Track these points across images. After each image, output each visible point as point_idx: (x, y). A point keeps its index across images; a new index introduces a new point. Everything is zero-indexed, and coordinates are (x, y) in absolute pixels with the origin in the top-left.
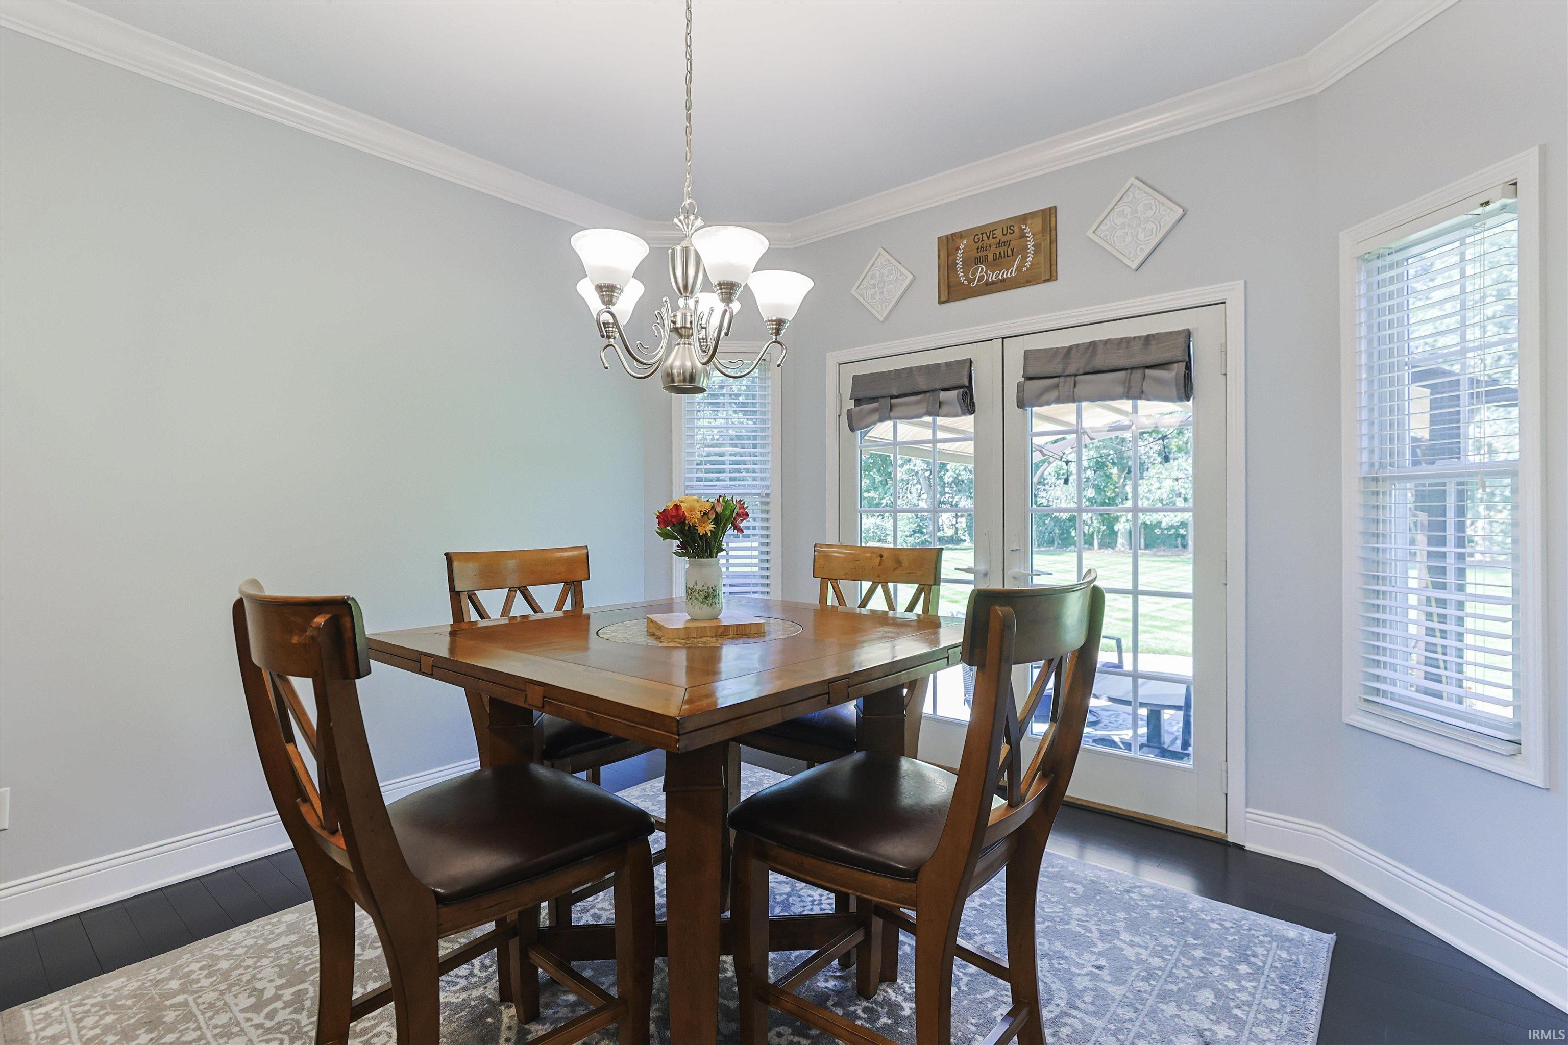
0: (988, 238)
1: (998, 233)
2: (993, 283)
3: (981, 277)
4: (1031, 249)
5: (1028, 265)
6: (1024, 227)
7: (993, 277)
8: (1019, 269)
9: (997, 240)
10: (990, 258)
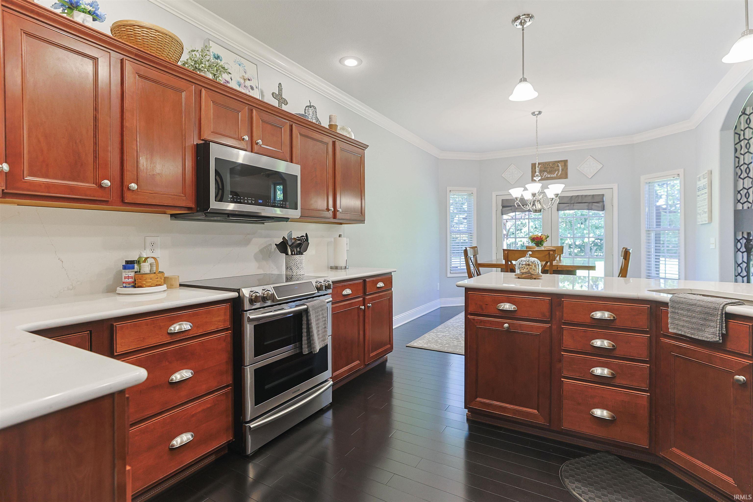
0: (548, 165)
1: (551, 164)
2: (549, 177)
3: (545, 176)
4: (560, 170)
5: (560, 174)
6: (558, 164)
7: (549, 176)
8: (557, 175)
9: (550, 166)
10: (548, 171)
